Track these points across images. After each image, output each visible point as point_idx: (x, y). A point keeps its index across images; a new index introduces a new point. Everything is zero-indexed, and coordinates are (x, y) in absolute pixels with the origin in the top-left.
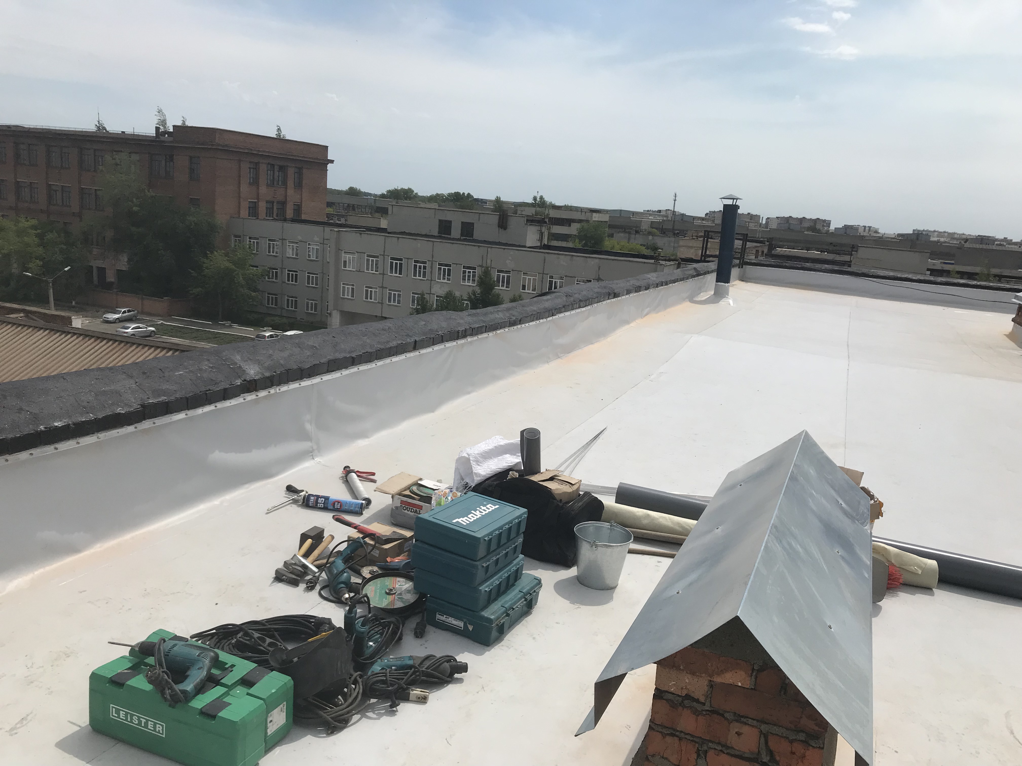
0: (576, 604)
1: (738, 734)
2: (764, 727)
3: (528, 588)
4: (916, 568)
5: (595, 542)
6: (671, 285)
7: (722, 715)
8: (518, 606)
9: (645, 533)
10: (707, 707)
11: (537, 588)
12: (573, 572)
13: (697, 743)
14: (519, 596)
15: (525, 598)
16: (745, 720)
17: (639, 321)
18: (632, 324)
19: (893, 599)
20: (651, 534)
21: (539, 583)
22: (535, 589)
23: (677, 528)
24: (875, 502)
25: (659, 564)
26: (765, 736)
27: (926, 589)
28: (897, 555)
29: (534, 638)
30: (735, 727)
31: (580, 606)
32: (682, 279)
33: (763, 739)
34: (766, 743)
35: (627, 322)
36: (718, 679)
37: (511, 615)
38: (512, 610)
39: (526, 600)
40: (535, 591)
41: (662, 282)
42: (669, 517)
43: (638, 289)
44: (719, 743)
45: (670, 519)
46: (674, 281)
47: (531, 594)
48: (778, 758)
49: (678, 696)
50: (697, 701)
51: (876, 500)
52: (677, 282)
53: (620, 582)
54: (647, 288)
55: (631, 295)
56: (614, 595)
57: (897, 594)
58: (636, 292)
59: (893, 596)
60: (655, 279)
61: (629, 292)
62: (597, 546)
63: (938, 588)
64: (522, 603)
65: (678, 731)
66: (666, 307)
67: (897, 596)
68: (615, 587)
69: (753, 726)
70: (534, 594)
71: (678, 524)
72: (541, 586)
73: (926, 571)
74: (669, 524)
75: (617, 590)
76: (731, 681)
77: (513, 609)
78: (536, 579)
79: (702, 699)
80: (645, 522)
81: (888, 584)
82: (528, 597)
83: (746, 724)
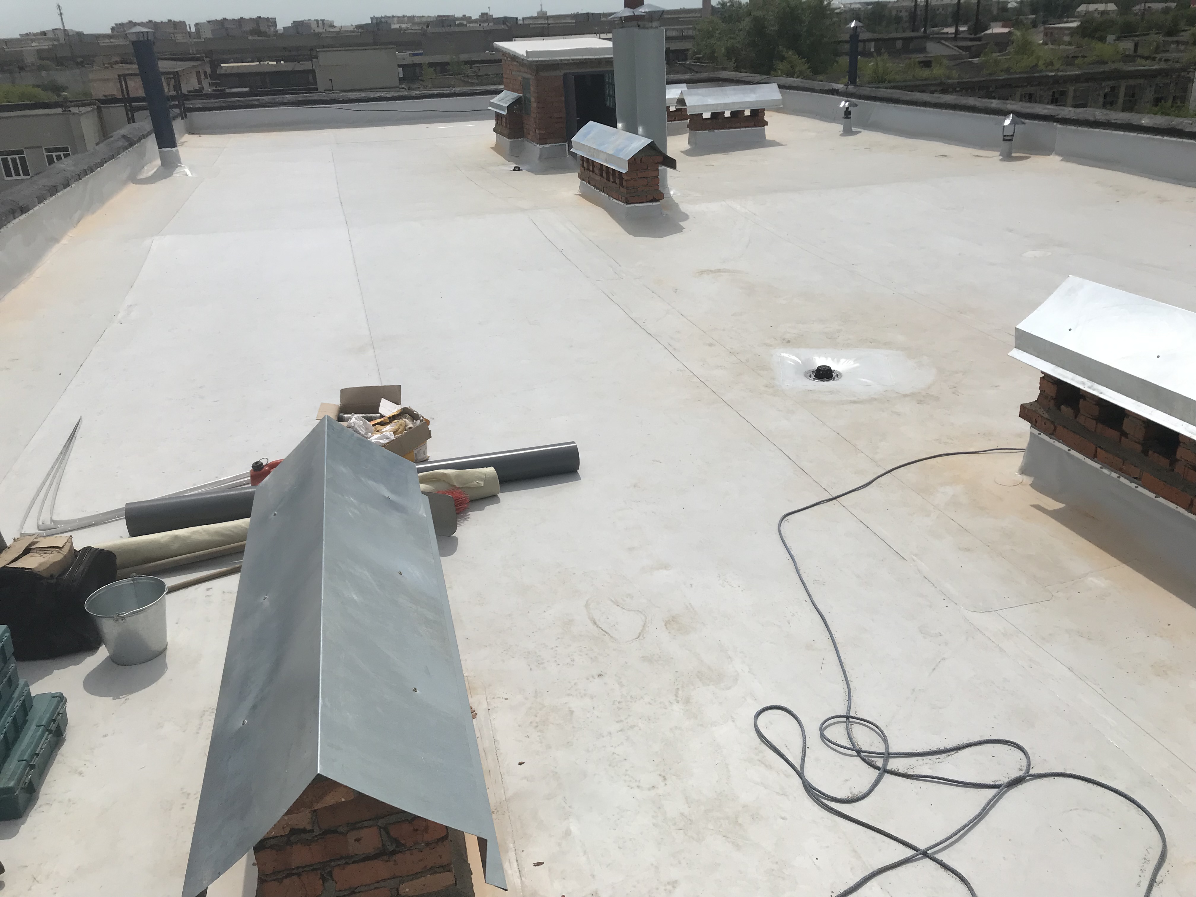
0: (121, 697)
1: (358, 840)
2: (380, 823)
3: (48, 715)
4: (477, 481)
5: (119, 615)
6: (99, 169)
7: (335, 832)
8: (44, 746)
9: (180, 560)
10: (317, 832)
11: (60, 707)
12: (103, 653)
13: (319, 869)
14: (39, 733)
15: (48, 730)
16: (360, 825)
17: (72, 233)
18: (64, 241)
19: (466, 522)
20: (188, 558)
21: (61, 699)
22: (58, 711)
23: (216, 538)
24: (421, 421)
25: (209, 593)
26: (386, 829)
27: (490, 498)
28: (457, 476)
29: (80, 774)
30: (352, 837)
31: (128, 697)
32: (112, 157)
33: (383, 832)
34: (388, 833)
35: (55, 240)
36: (319, 806)
37: (37, 765)
38: (35, 757)
39: (50, 732)
40: (59, 714)
41: (85, 170)
42: (203, 529)
43: (53, 191)
44: (342, 858)
45: (205, 531)
46: (101, 164)
47: (55, 721)
48: (403, 842)
49: (282, 836)
50: (304, 831)
51: (421, 418)
52: (106, 162)
53: (169, 639)
54: (66, 185)
55: (46, 202)
56: (168, 660)
57: (468, 515)
58: (52, 195)
59: (464, 520)
60: (73, 168)
61: (41, 199)
62: (123, 618)
63: (502, 491)
64: (46, 739)
65: (294, 869)
66: (103, 200)
67: (468, 518)
68: (166, 648)
69: (370, 827)
70: (59, 717)
71: (217, 533)
72: (66, 701)
73: (487, 480)
74: (206, 537)
75: (169, 652)
76: (333, 802)
77: (37, 755)
78: (54, 696)
79: (309, 827)
80: (176, 546)
81: (457, 510)
82: (53, 727)
83: (362, 828)
